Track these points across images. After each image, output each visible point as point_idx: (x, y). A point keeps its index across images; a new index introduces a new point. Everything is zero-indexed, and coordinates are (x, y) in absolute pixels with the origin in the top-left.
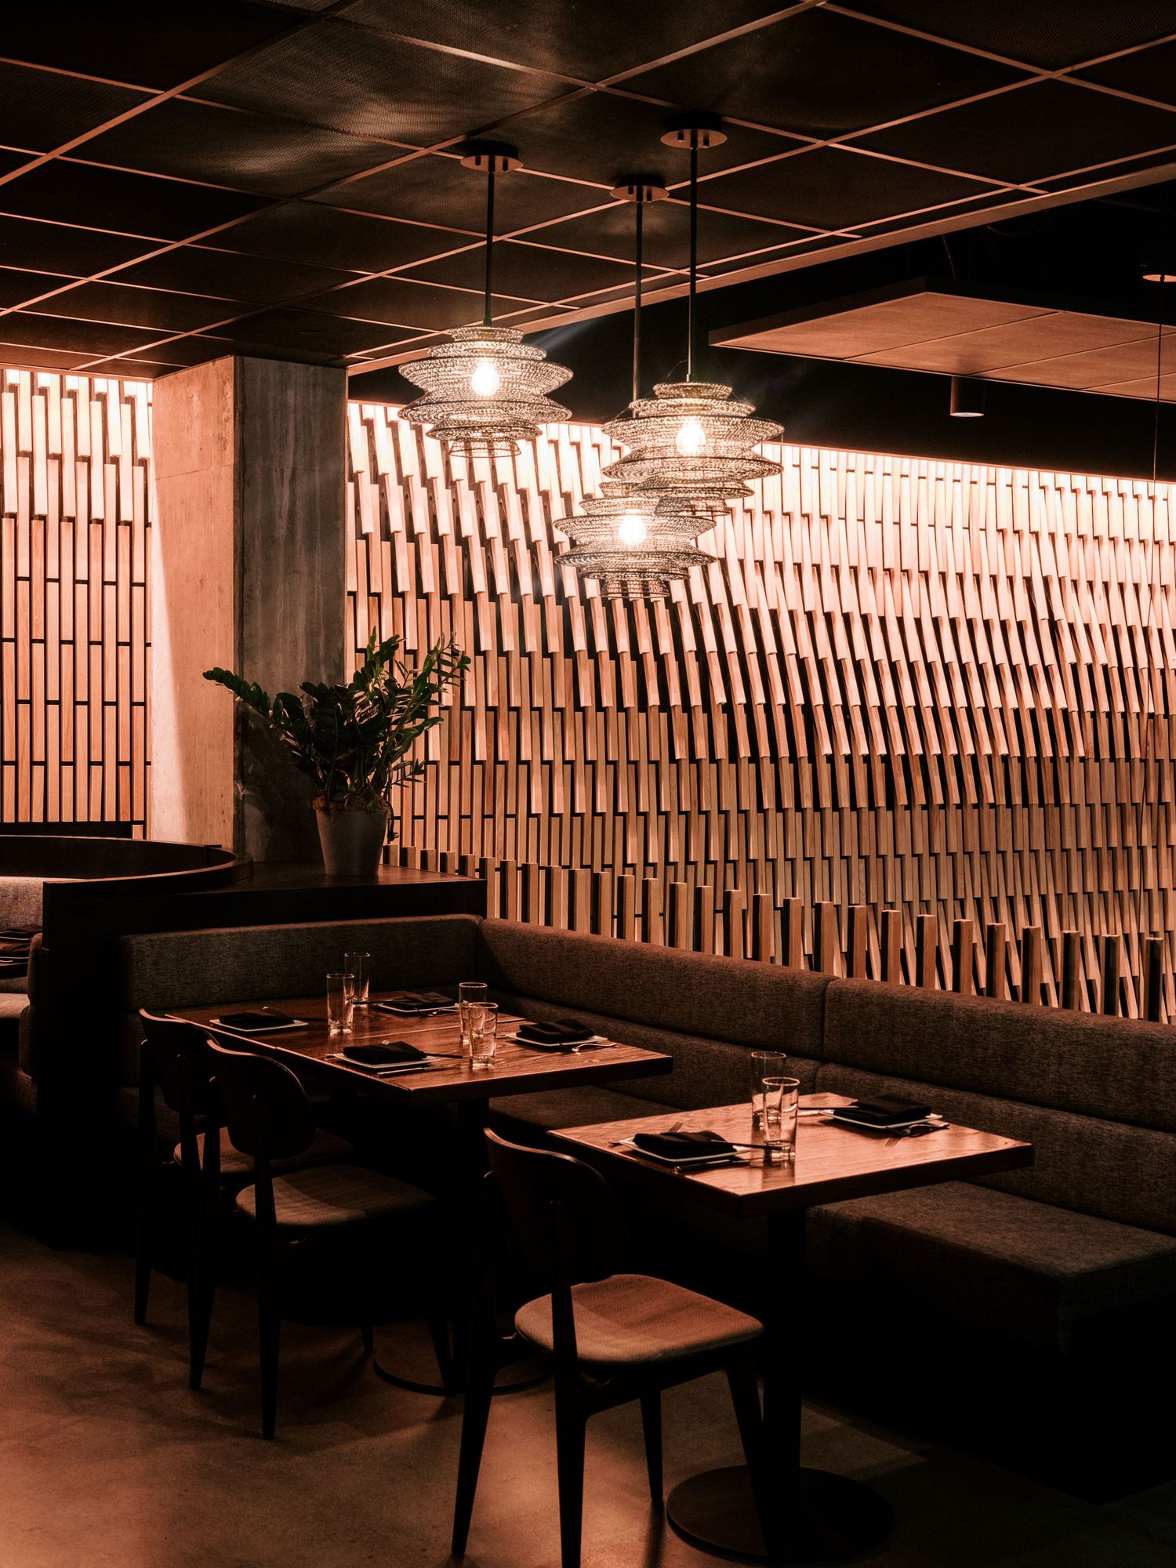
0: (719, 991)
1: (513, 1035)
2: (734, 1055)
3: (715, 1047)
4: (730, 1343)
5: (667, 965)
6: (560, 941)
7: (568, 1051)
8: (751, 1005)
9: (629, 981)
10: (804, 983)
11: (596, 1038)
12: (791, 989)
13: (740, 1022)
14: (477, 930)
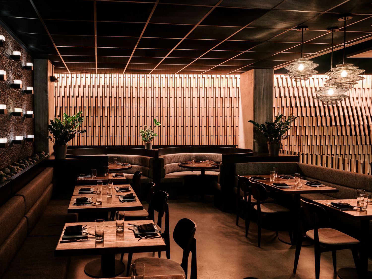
0: (349, 178)
1: (305, 183)
2: (352, 190)
3: (348, 188)
4: (352, 244)
5: (337, 172)
6: (314, 167)
7: (316, 187)
8: (356, 181)
9: (329, 175)
10: (368, 177)
11: (322, 185)
12: (365, 178)
13: (353, 184)
14: (298, 165)
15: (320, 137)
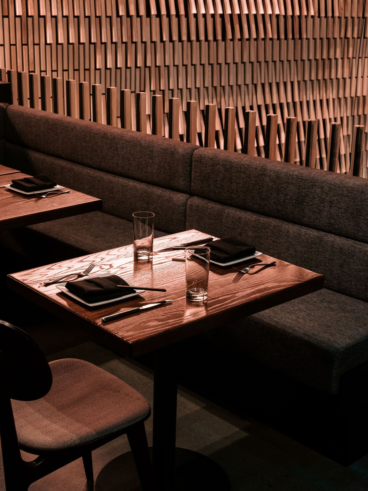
0: (132, 152)
1: (8, 186)
2: (142, 189)
3: (132, 183)
5: (105, 136)
6: (47, 121)
7: (39, 197)
8: (150, 161)
9: (84, 144)
10: (180, 150)
11: (58, 187)
12: (172, 153)
13: (145, 170)
15: (54, 19)
